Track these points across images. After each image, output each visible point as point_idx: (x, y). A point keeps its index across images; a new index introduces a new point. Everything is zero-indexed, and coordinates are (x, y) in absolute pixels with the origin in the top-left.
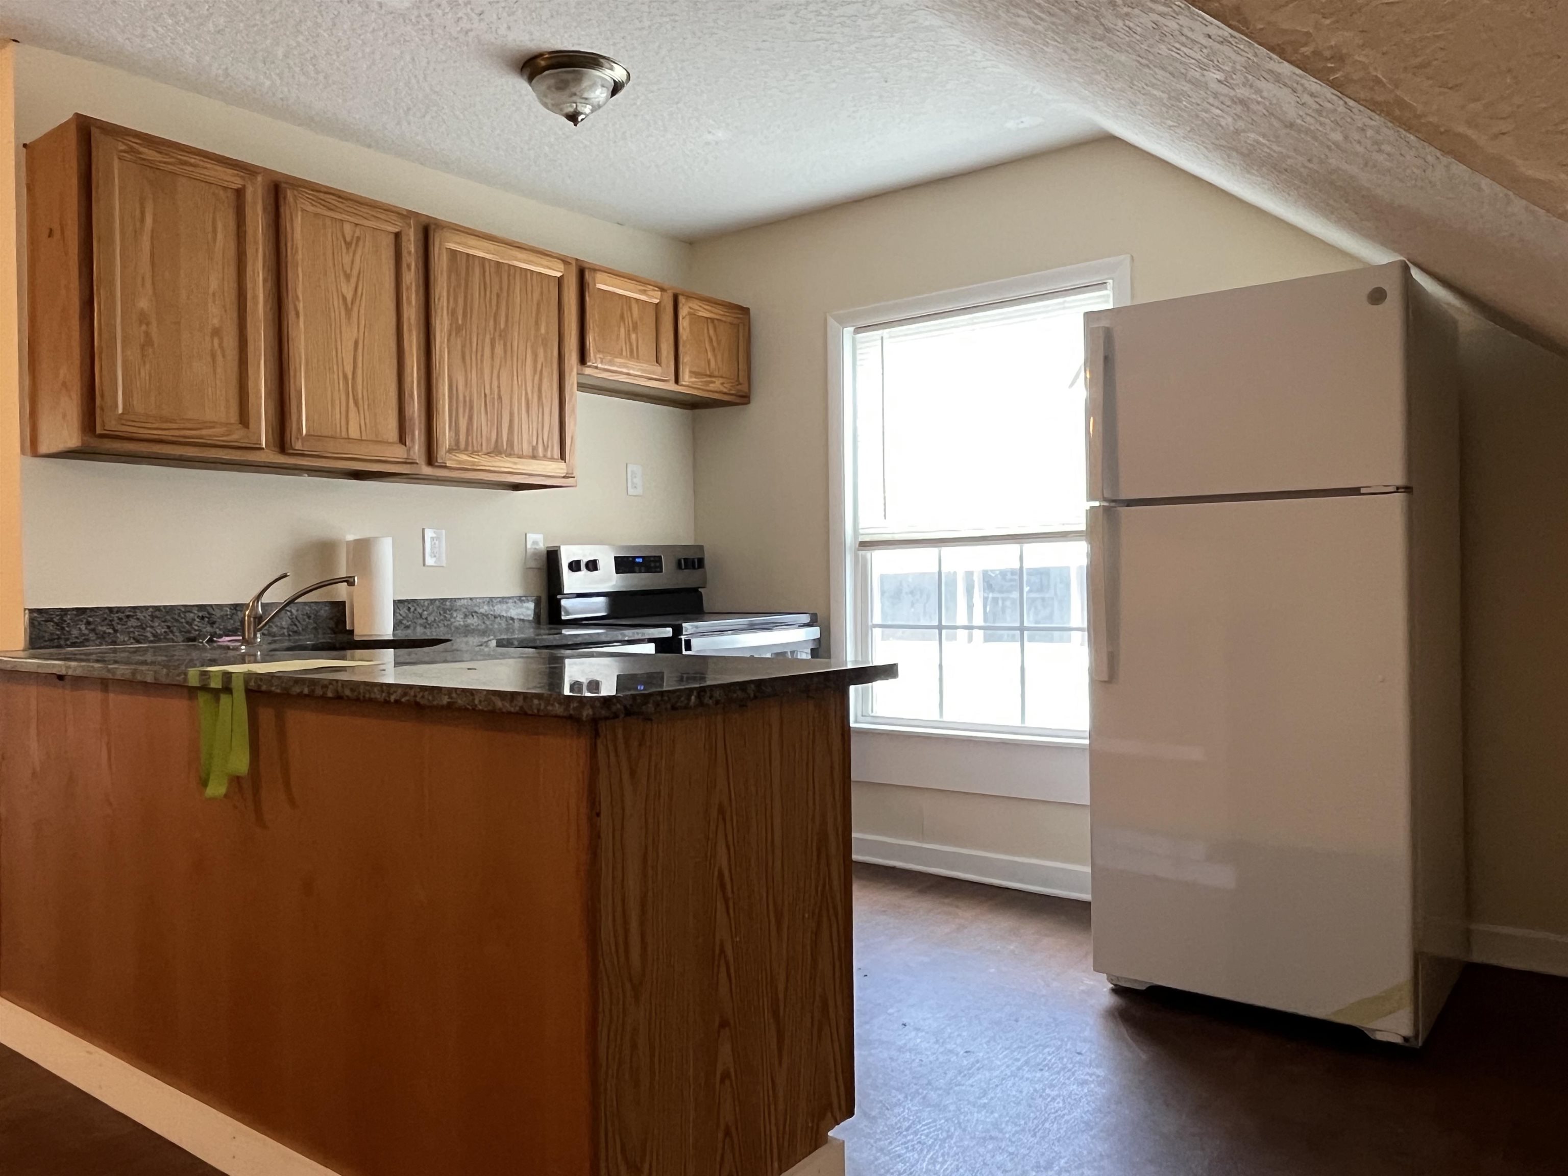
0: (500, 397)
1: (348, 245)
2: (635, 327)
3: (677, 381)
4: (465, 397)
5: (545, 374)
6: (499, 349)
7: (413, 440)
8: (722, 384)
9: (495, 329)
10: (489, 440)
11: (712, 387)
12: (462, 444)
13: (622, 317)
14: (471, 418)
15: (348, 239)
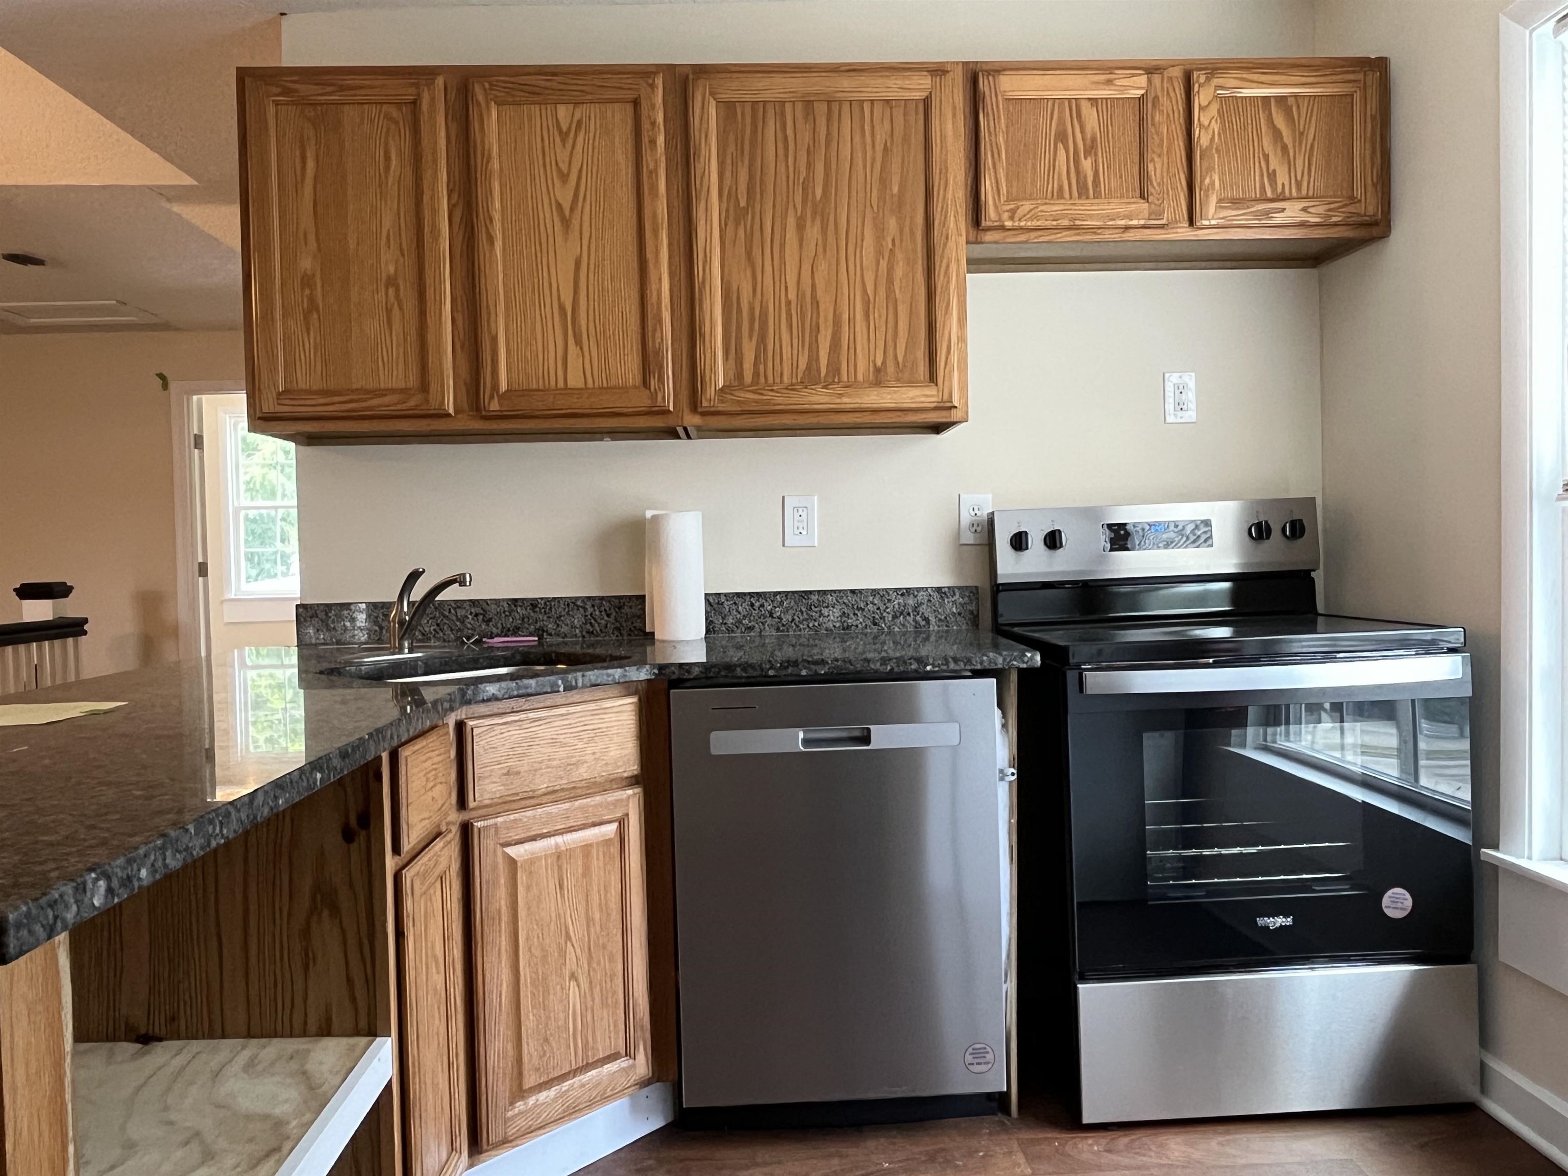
0: (816, 303)
1: (564, 136)
2: (1091, 149)
3: (1191, 222)
4: (752, 309)
5: (899, 255)
6: (813, 232)
7: (661, 380)
8: (1304, 210)
9: (804, 202)
10: (795, 367)
11: (1279, 219)
12: (748, 377)
13: (1061, 137)
14: (762, 339)
15: (564, 129)
